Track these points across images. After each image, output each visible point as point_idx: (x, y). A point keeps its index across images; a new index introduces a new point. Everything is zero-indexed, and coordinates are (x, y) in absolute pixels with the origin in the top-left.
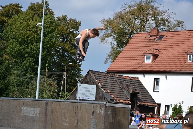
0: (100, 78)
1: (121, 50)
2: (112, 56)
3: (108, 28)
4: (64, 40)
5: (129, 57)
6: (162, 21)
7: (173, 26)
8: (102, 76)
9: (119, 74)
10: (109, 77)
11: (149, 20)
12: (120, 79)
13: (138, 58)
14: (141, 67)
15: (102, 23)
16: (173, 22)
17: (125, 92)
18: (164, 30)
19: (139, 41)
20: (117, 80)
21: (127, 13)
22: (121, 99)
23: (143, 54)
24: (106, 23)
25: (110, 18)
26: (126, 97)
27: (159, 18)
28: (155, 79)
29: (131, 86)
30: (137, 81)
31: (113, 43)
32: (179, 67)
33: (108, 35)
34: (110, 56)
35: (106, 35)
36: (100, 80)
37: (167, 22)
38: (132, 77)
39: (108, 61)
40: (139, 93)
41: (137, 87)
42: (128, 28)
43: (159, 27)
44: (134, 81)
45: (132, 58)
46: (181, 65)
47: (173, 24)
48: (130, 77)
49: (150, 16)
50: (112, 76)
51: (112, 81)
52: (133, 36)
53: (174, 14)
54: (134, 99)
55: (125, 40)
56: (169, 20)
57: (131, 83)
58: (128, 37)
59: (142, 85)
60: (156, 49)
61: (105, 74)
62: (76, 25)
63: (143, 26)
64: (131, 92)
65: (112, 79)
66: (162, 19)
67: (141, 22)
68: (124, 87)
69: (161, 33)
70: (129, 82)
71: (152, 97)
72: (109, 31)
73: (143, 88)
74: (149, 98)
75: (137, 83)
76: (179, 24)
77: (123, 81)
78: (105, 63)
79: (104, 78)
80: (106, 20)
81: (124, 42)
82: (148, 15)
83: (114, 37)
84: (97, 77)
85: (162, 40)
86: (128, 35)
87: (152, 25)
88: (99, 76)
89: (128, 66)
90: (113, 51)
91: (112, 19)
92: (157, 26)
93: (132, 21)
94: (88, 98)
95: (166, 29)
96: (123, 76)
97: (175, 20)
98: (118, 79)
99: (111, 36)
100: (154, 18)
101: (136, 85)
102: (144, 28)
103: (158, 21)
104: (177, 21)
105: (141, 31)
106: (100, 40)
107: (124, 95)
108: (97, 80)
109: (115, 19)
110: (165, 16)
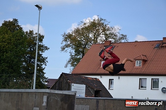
0: (71, 79)
1: (78, 57)
2: (71, 62)
3: (68, 40)
4: (31, 49)
5: (88, 62)
6: (110, 35)
7: (119, 39)
8: (72, 78)
9: (85, 76)
10: (78, 78)
11: (100, 34)
12: (86, 79)
13: (96, 64)
14: (99, 71)
15: (63, 36)
16: (119, 36)
17: (90, 90)
18: (112, 42)
19: (96, 50)
20: (84, 81)
21: (82, 29)
22: (88, 95)
23: (100, 60)
24: (66, 36)
25: (70, 32)
26: (91, 94)
27: (108, 32)
28: (110, 80)
29: (94, 85)
30: (98, 81)
31: (71, 52)
32: (129, 71)
33: (67, 46)
34: (69, 62)
35: (65, 45)
36: (71, 81)
37: (114, 35)
38: (94, 78)
39: (68, 66)
40: (101, 91)
41: (99, 86)
42: (84, 40)
43: (108, 39)
44: (96, 81)
45: (91, 64)
46: (130, 69)
47: (119, 37)
48: (93, 78)
49: (101, 31)
50: (79, 77)
51: (80, 82)
52: (87, 47)
53: (119, 30)
54: (97, 95)
55: (81, 49)
56: (116, 35)
57: (94, 83)
58: (84, 47)
59: (102, 84)
60: (109, 56)
61: (74, 76)
62: (41, 38)
63: (96, 39)
64: (95, 89)
65: (80, 80)
66: (110, 34)
67: (94, 35)
68: (89, 86)
69: (113, 44)
70: (92, 82)
71: (110, 94)
72: (69, 43)
73: (103, 86)
74: (108, 94)
75: (98, 83)
76: (123, 38)
77: (88, 81)
78: (65, 67)
79: (74, 79)
80: (66, 34)
81: (80, 51)
82: (100, 30)
83: (72, 47)
84: (68, 78)
85: (114, 49)
86: (83, 45)
87: (103, 38)
88: (70, 77)
89: (88, 69)
90: (72, 58)
91: (71, 34)
92: (106, 39)
93: (86, 35)
94: (80, 95)
95: (113, 41)
96: (87, 77)
97: (120, 34)
98: (84, 79)
99: (70, 46)
100: (104, 33)
101: (98, 84)
102: (97, 40)
103: (107, 35)
104: (122, 35)
105: (94, 42)
106: (61, 49)
107: (89, 92)
108: (69, 81)
109: (73, 33)
110: (112, 31)
